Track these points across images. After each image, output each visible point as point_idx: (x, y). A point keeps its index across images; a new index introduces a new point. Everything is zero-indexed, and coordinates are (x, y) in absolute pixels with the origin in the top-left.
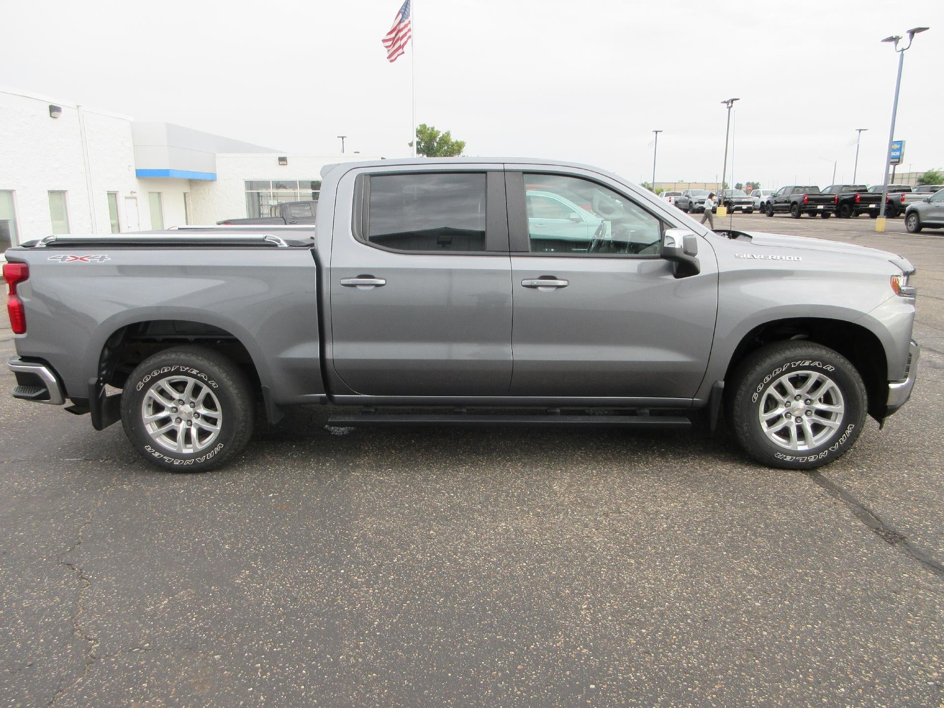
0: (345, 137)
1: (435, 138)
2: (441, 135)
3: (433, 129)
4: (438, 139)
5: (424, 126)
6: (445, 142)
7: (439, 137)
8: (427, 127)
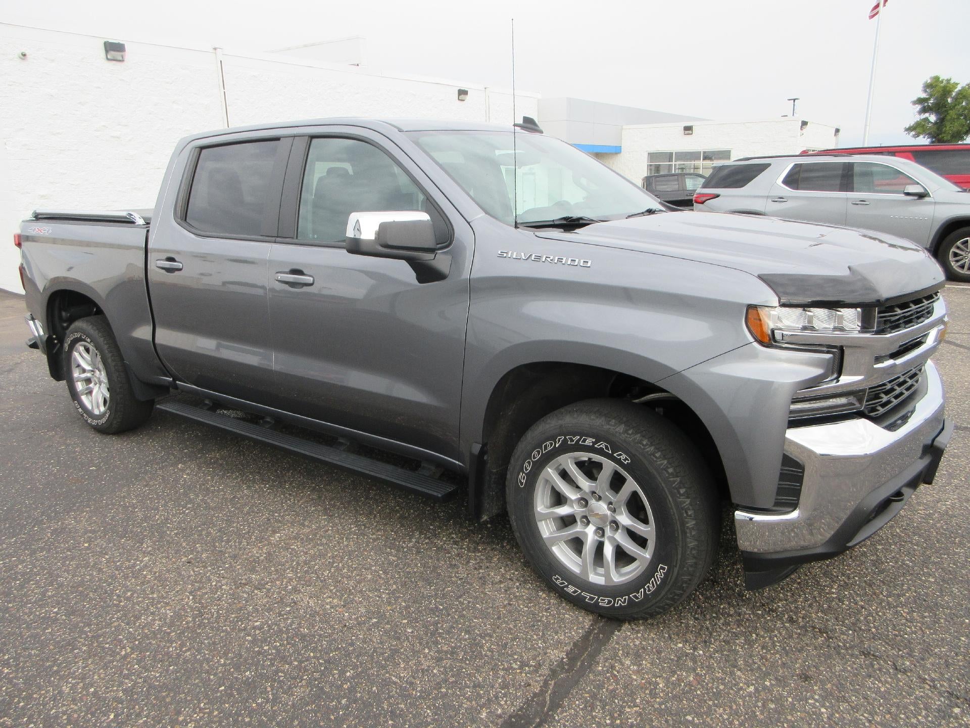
0: (797, 99)
1: (950, 92)
2: (959, 88)
3: (948, 81)
4: (954, 94)
5: (936, 79)
6: (964, 96)
7: (956, 90)
8: (940, 79)
